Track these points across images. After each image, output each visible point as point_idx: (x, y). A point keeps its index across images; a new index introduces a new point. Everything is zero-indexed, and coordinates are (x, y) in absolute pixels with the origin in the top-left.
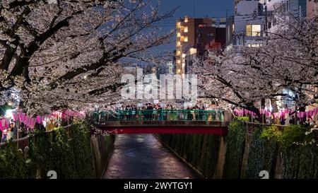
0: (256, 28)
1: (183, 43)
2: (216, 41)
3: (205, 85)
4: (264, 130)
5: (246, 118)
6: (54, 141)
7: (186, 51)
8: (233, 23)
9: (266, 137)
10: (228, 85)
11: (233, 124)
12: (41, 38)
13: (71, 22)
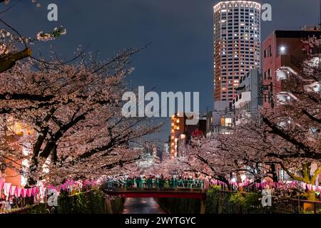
0: (228, 121)
1: (176, 130)
2: (199, 129)
3: (190, 162)
4: (232, 196)
5: (219, 187)
6: (75, 203)
7: (178, 136)
8: (212, 116)
9: (233, 201)
10: (206, 162)
11: (210, 191)
12: (65, 128)
13: (87, 117)
